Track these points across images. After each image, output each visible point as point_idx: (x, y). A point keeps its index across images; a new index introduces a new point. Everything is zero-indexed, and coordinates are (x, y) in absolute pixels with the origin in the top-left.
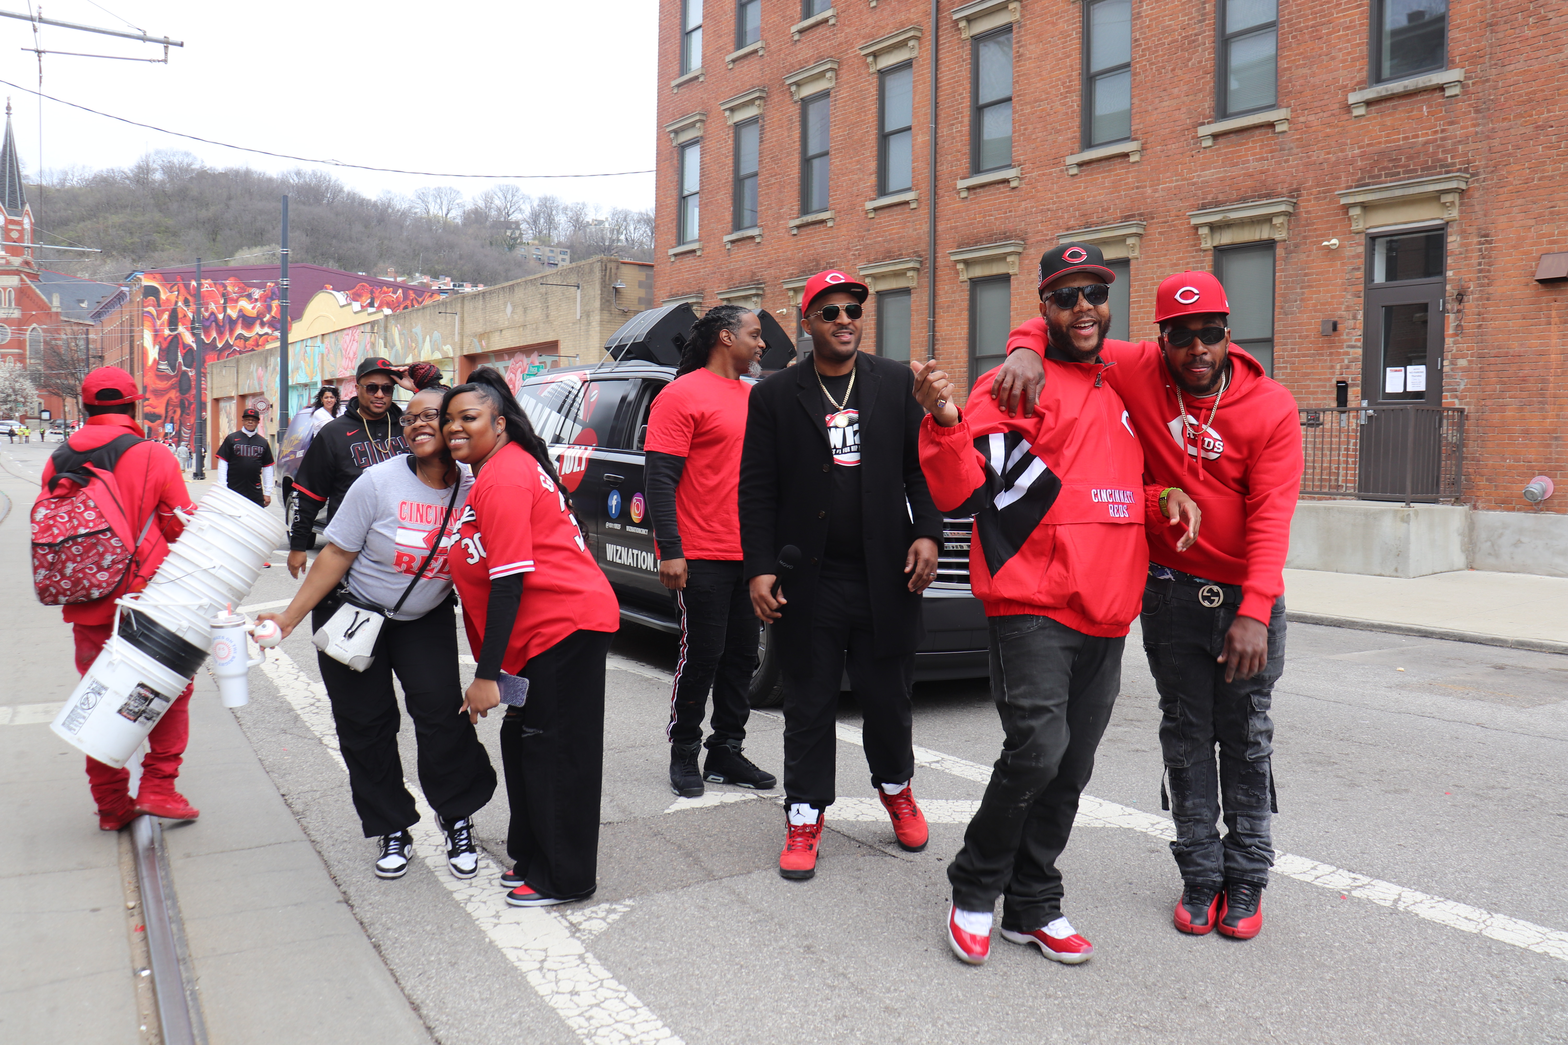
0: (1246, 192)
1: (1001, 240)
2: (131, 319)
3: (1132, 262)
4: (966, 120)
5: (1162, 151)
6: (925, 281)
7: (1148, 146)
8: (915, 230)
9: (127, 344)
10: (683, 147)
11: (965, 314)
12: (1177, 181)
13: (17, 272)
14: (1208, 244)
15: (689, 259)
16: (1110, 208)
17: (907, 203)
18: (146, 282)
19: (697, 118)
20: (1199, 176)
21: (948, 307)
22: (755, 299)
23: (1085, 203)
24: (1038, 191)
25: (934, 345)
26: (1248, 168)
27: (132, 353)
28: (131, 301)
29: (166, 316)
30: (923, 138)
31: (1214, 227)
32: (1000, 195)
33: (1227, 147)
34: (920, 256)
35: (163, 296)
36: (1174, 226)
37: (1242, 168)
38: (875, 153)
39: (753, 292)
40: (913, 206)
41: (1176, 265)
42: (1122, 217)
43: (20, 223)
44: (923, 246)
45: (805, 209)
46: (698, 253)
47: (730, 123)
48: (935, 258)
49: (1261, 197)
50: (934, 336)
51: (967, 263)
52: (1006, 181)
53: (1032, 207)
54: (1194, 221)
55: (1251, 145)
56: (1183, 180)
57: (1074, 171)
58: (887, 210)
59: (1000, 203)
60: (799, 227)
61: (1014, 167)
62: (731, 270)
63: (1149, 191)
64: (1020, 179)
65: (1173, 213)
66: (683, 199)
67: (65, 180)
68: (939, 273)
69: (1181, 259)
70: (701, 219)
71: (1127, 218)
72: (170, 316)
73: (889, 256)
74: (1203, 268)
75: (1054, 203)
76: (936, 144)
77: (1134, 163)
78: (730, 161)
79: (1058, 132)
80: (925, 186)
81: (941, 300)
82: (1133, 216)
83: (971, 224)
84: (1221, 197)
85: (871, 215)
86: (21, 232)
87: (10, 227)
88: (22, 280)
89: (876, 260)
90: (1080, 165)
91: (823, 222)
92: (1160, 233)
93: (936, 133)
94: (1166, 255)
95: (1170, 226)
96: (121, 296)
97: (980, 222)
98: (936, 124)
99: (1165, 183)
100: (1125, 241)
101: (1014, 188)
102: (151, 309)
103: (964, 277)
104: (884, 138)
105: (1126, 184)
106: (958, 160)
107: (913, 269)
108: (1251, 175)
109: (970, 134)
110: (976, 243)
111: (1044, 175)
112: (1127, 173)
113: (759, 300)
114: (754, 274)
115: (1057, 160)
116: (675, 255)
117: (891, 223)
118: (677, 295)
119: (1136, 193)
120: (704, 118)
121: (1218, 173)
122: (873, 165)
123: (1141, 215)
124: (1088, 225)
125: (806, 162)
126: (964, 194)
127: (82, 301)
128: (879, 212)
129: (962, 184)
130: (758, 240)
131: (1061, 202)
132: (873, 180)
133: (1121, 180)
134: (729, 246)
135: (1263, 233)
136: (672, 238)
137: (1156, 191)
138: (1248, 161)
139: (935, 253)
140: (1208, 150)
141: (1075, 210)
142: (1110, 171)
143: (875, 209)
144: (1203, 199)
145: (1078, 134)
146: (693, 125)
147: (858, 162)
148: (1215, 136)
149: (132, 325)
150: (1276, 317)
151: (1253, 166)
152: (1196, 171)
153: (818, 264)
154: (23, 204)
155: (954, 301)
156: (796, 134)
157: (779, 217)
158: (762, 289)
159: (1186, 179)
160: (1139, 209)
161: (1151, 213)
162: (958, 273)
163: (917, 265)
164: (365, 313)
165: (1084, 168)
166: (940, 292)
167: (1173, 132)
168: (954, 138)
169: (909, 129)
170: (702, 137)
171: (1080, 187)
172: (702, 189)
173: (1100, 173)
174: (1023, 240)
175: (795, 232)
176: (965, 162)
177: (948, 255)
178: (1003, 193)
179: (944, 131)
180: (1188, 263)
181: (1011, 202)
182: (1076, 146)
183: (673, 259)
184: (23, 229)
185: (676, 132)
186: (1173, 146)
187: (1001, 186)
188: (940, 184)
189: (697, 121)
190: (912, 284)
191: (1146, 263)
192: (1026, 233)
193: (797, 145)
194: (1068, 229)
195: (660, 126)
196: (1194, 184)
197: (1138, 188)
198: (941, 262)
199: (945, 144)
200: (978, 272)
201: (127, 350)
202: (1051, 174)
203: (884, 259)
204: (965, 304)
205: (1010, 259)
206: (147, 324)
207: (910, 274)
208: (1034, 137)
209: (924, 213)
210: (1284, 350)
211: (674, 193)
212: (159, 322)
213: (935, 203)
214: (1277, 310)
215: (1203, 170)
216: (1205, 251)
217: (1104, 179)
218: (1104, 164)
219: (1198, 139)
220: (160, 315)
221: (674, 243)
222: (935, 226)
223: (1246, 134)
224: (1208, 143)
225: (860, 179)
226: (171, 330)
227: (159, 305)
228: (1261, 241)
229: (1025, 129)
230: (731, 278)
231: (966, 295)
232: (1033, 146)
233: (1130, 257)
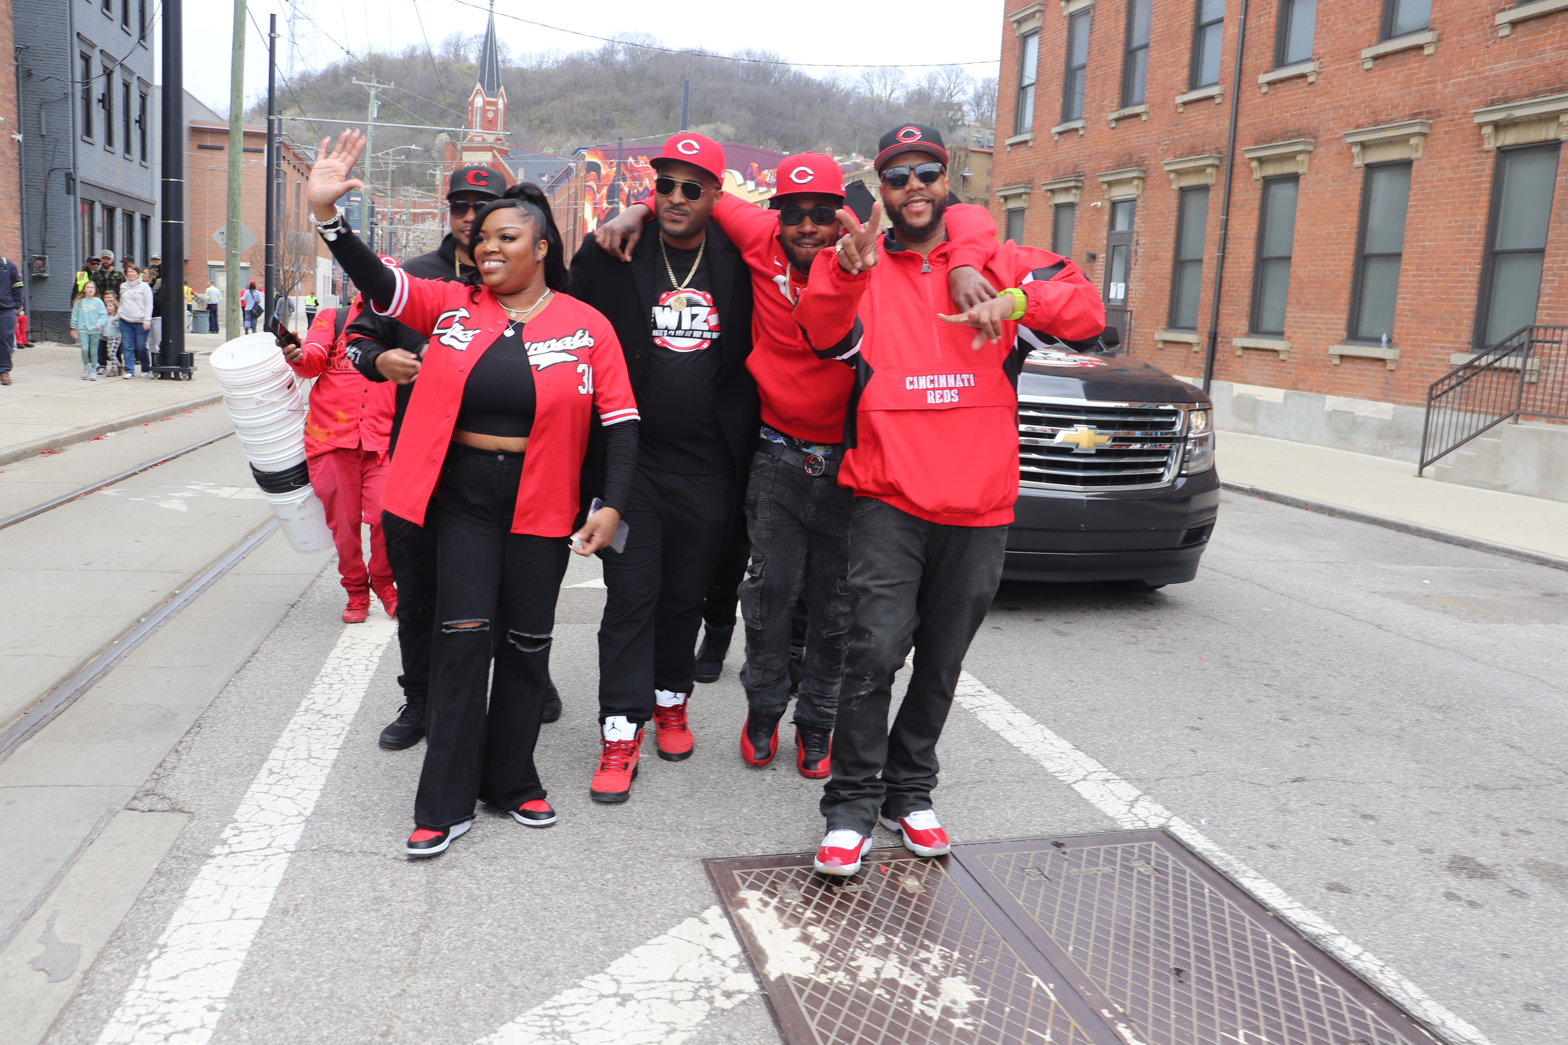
0: (1538, 86)
1: (1294, 137)
2: (576, 192)
3: (1415, 164)
4: (1274, 11)
5: (1458, 42)
6: (1223, 178)
7: (1445, 36)
8: (1218, 125)
9: (571, 215)
10: (1025, 37)
11: (1256, 214)
12: (1469, 75)
13: (490, 149)
14: (1490, 145)
15: (1022, 150)
16: (1399, 105)
17: (1212, 98)
18: (589, 159)
19: (1037, 8)
20: (1492, 69)
21: (1241, 205)
22: (1074, 191)
23: (1376, 100)
24: (1333, 87)
25: (1225, 243)
26: (1544, 59)
27: (575, 224)
28: (577, 176)
29: (605, 190)
30: (1232, 30)
31: (1498, 126)
32: (1298, 90)
33: (1525, 36)
34: (1220, 153)
35: (603, 172)
36: (1460, 124)
37: (1538, 60)
38: (1189, 46)
39: (1072, 184)
40: (1218, 100)
41: (1457, 167)
42: (1410, 115)
43: (495, 104)
44: (1224, 143)
45: (1125, 101)
46: (1030, 144)
47: (1065, 13)
48: (1233, 155)
49: (1552, 91)
50: (1225, 234)
51: (1261, 161)
52: (1303, 76)
53: (1326, 103)
54: (1478, 120)
55: (1551, 32)
56: (1474, 74)
57: (1369, 65)
58: (1194, 105)
59: (1297, 99)
60: (1117, 120)
61: (1313, 60)
62: (1057, 162)
63: (1439, 86)
64: (1318, 73)
65: (1460, 111)
66: (1023, 89)
67: (542, 62)
68: (1236, 170)
69: (1463, 160)
70: (1035, 110)
71: (1415, 116)
72: (608, 191)
73: (1193, 151)
74: (1483, 170)
75: (1347, 99)
76: (1244, 36)
77: (1428, 56)
78: (1063, 52)
79: (1358, 22)
80: (1231, 80)
81: (1236, 198)
82: (1420, 114)
83: (1269, 120)
84: (1511, 93)
85: (1181, 110)
86: (496, 112)
87: (487, 107)
88: (494, 156)
89: (1182, 155)
90: (1375, 58)
91: (1138, 115)
92: (1446, 133)
93: (1245, 25)
94: (1448, 156)
95: (1456, 125)
96: (569, 171)
97: (1277, 118)
98: (1246, 15)
99: (1456, 77)
100: (1408, 140)
101: (1311, 83)
102: (592, 184)
103: (1257, 175)
104: (1200, 30)
105: (1418, 79)
106: (1263, 53)
107: (1212, 166)
108: (1546, 67)
109: (1276, 26)
110: (1271, 141)
111: (1340, 69)
112: (1420, 67)
113: (1078, 192)
114: (1076, 166)
115: (1354, 54)
116: (1011, 145)
117: (1197, 117)
118: (1010, 184)
119: (1427, 89)
120: (1043, 8)
121: (1511, 65)
122: (1186, 58)
123: (1428, 112)
124: (1377, 123)
125: (1130, 54)
126: (1265, 89)
127: (543, 175)
128: (1188, 106)
129: (1263, 78)
130: (1081, 132)
131: (1354, 98)
132: (1185, 73)
133: (1413, 74)
134: (1056, 138)
135: (1549, 133)
136: (1009, 128)
137: (1446, 86)
138: (1545, 51)
139: (1234, 149)
140: (1504, 40)
141: (1366, 107)
142: (1403, 65)
143: (1185, 104)
144: (1493, 95)
145: (1377, 25)
146: (1032, 16)
147: (1173, 54)
148: (1514, 24)
149: (576, 198)
150: (1552, 225)
151: (1550, 56)
152: (1489, 64)
153: (1131, 158)
154: (499, 87)
155: (1246, 200)
156: (1122, 24)
157: (1101, 110)
158: (1082, 181)
159: (1478, 73)
160: (1427, 106)
161: (1439, 110)
162: (1252, 171)
163: (1217, 162)
164: (756, 193)
165: (1379, 62)
166: (1235, 190)
167: (1471, 20)
168: (1261, 30)
169: (1220, 21)
170: (1041, 27)
171: (1373, 82)
172: (1037, 80)
173: (1394, 67)
174: (1315, 138)
175: (1113, 125)
176: (1269, 56)
177: (1246, 153)
178: (1301, 88)
179: (1252, 23)
180: (1469, 165)
181: (1307, 97)
182: (1374, 38)
183: (1009, 149)
184: (497, 109)
185: (1019, 22)
186: (1470, 36)
187: (1299, 81)
188: (1244, 79)
189: (1034, 13)
190: (1210, 181)
191: (1427, 164)
192: (1318, 131)
193: (1122, 37)
194: (1357, 127)
195: (1006, 17)
196: (1485, 78)
197: (1429, 83)
198: (1238, 159)
199: (1251, 36)
200: (1271, 170)
201: (571, 221)
202: (1347, 68)
203: (1189, 155)
204: (1256, 203)
205: (1299, 158)
206: (588, 197)
207: (1209, 170)
208: (1335, 28)
209: (1227, 108)
210: (1554, 262)
211: (1014, 83)
212: (598, 196)
213: (1238, 98)
214: (1553, 218)
215: (1497, 62)
216: (1488, 152)
217: (1396, 72)
218: (1399, 57)
219: (1495, 28)
220: (599, 190)
221: (1010, 132)
222: (1236, 122)
223: (1547, 21)
224: (1505, 32)
225: (1174, 73)
226: (609, 203)
227: (599, 178)
228: (1546, 141)
229: (1328, 20)
230: (1056, 170)
231: (1258, 194)
232: (1333, 38)
233: (1413, 158)
